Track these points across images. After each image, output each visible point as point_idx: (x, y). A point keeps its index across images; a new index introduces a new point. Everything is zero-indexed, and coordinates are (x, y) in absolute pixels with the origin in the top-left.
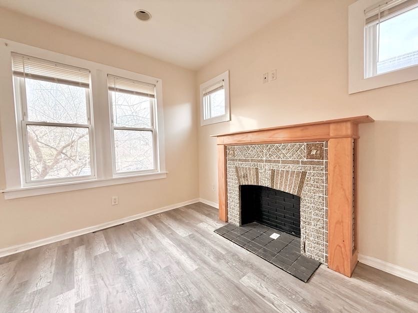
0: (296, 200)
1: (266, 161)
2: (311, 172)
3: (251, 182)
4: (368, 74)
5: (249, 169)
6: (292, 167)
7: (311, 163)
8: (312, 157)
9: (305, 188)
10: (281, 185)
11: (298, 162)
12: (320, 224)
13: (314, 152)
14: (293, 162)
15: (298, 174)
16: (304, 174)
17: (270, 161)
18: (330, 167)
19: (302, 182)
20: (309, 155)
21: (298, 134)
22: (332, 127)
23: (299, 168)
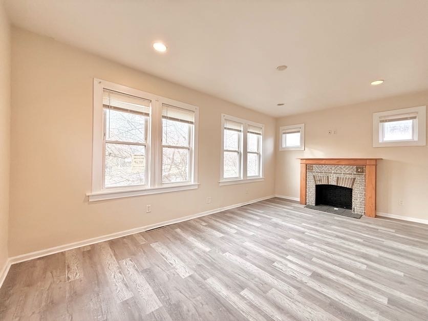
0: (350, 190)
1: (334, 173)
2: (358, 178)
3: (324, 182)
4: (380, 141)
5: (323, 177)
6: (348, 176)
7: (358, 174)
8: (359, 172)
9: (355, 185)
10: (342, 184)
11: (352, 174)
12: (361, 200)
13: (359, 170)
14: (349, 174)
15: (351, 179)
16: (355, 179)
17: (336, 173)
18: (367, 176)
19: (353, 182)
20: (357, 171)
21: (352, 162)
22: (368, 161)
23: (353, 176)
